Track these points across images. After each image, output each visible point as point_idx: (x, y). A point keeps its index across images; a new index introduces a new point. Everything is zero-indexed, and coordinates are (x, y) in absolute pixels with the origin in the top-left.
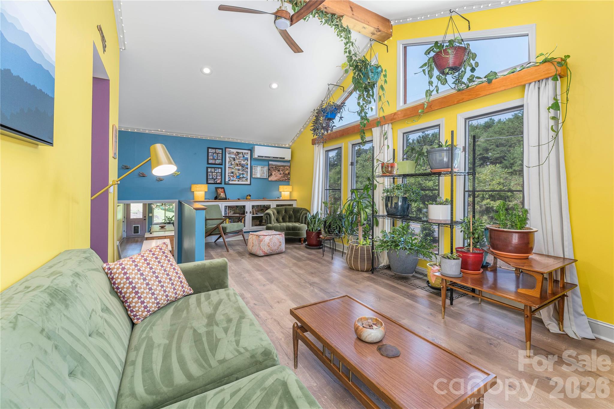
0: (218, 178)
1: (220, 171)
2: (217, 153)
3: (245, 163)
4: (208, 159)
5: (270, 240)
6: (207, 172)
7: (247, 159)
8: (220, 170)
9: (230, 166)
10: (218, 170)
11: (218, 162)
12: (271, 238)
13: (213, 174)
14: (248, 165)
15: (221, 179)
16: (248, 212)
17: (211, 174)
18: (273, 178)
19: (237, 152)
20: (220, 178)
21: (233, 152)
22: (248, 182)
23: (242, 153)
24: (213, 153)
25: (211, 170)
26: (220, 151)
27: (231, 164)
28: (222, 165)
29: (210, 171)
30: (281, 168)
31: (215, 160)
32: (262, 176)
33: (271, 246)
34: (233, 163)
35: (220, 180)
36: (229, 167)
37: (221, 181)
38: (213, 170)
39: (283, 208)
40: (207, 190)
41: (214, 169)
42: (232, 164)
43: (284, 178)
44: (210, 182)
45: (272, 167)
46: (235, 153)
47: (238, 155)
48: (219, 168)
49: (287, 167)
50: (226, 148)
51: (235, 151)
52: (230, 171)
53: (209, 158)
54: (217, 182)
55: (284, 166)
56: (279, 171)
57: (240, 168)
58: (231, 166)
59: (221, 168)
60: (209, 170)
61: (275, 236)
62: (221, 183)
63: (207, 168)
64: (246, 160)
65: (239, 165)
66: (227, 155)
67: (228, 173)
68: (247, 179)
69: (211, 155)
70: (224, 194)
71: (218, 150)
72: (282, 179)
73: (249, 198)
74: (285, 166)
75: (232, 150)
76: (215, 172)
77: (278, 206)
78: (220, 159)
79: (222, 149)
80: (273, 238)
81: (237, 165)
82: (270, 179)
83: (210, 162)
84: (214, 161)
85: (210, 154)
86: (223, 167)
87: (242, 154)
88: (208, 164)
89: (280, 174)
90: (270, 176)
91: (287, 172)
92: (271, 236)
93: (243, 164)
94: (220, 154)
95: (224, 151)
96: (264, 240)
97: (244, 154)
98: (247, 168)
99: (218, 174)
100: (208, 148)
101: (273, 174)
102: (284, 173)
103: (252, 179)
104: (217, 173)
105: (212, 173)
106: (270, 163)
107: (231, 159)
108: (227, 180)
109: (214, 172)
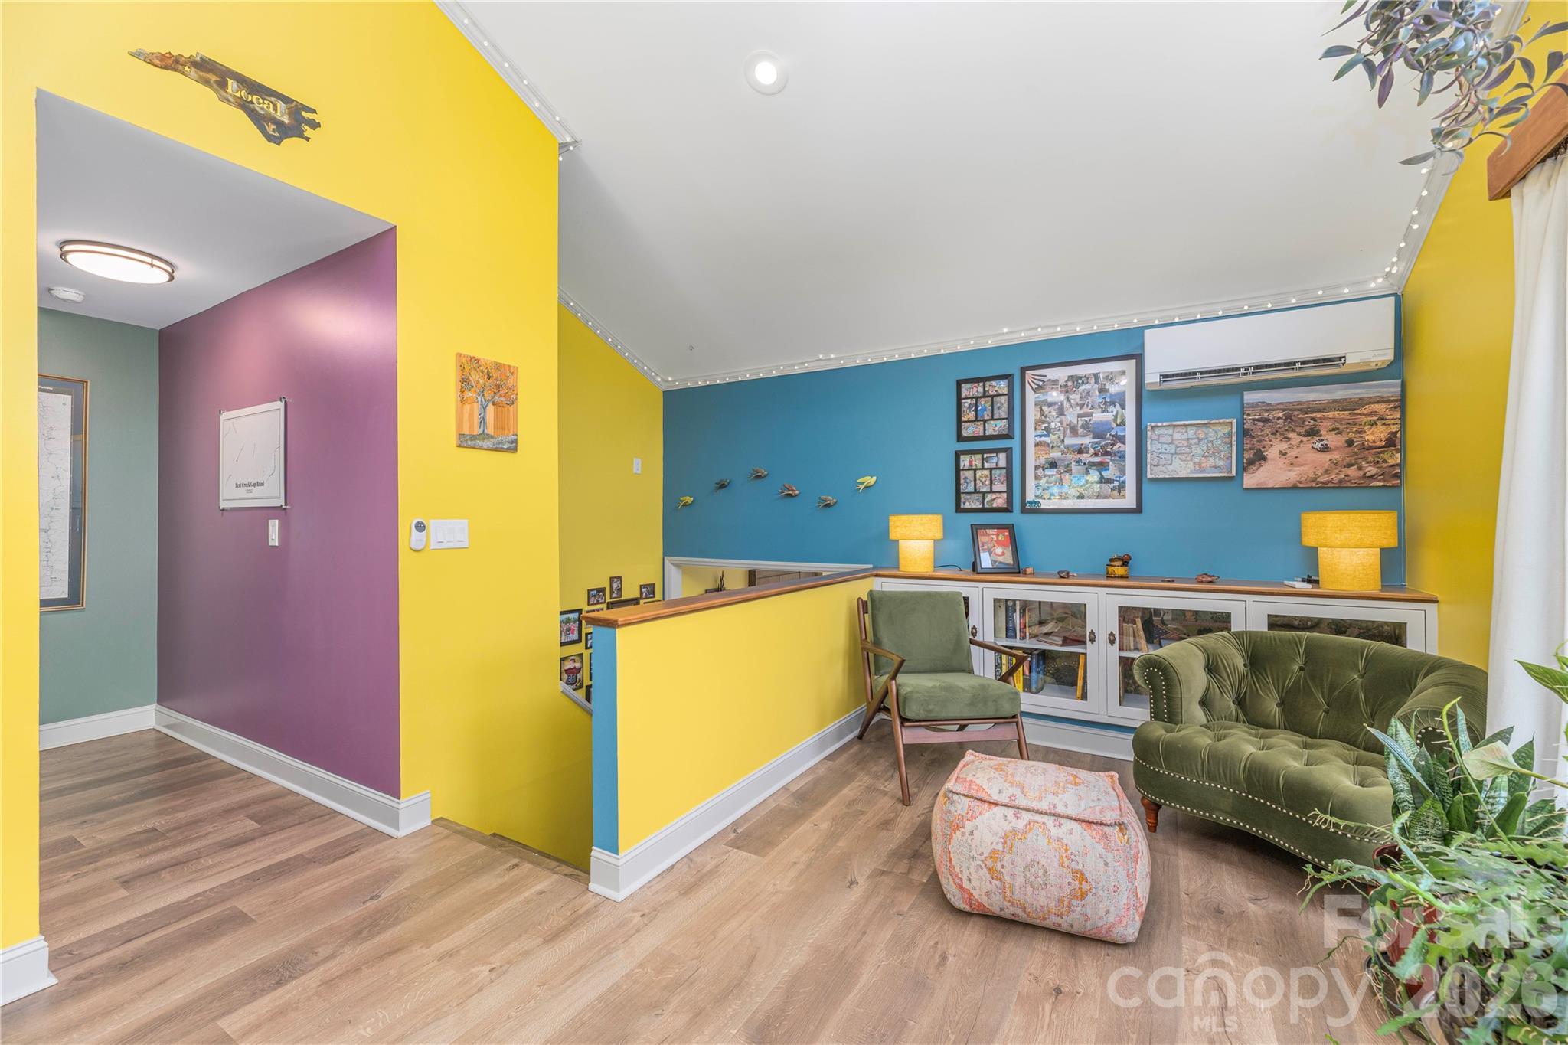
0: (995, 488)
1: (1003, 463)
2: (992, 397)
3: (1109, 416)
4: (959, 422)
5: (1005, 838)
6: (958, 470)
7: (1120, 400)
8: (1002, 456)
9: (1043, 439)
10: (995, 460)
11: (994, 428)
12: (1014, 831)
13: (979, 474)
14: (1123, 423)
15: (1010, 491)
16: (1102, 637)
17: (969, 474)
18: (1273, 473)
19: (1071, 378)
20: (1003, 487)
21: (1055, 382)
22: (1129, 500)
23: (1096, 376)
24: (977, 398)
25: (971, 462)
26: (1002, 386)
27: (1046, 429)
28: (1009, 436)
29: (967, 463)
30: (1331, 414)
31: (985, 421)
32: (1202, 470)
33: (1007, 878)
34: (1053, 425)
35: (1005, 495)
36: (1037, 445)
37: (1010, 500)
38: (977, 460)
39: (1295, 643)
40: (939, 535)
41: (979, 456)
42: (1048, 431)
43: (1353, 472)
44: (967, 505)
45: (1266, 421)
46: (1062, 382)
47: (1077, 387)
48: (998, 451)
49: (1382, 408)
50: (1023, 370)
51: (1061, 374)
52: (1043, 461)
53: (965, 418)
54: (995, 505)
55: (1351, 406)
56: (1312, 433)
57: (1087, 441)
58: (1047, 440)
59: (1008, 451)
60: (965, 461)
61: (1050, 821)
62: (1007, 510)
63: (958, 455)
64: (1113, 404)
65: (1080, 431)
66: (1031, 397)
67: (1037, 468)
68: (1122, 487)
69: (970, 407)
70: (1009, 551)
71: (994, 383)
72: (1335, 477)
73: (1119, 570)
74: (1362, 402)
75: (1051, 374)
76: (986, 465)
77: (1277, 623)
78: (1004, 415)
79: (1008, 377)
80: (1031, 836)
81: (1074, 430)
82: (1250, 480)
83: (968, 430)
84: (981, 428)
85: (967, 403)
86: (1014, 444)
87: (1097, 382)
88: (960, 438)
89: (1325, 449)
90: (1251, 462)
91: (1376, 435)
92: (1026, 817)
93: (1102, 423)
94: (1004, 399)
95: (1017, 381)
96: (969, 826)
97: (1106, 378)
98: (1122, 440)
99: (996, 473)
100: (959, 383)
101: (1272, 453)
102: (1350, 443)
103: (1145, 486)
104: (991, 469)
105: (975, 470)
106: (1250, 397)
107: (1045, 409)
108: (1030, 496)
109: (983, 468)
